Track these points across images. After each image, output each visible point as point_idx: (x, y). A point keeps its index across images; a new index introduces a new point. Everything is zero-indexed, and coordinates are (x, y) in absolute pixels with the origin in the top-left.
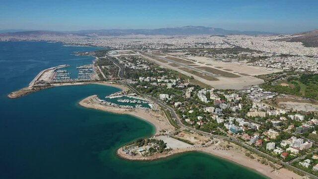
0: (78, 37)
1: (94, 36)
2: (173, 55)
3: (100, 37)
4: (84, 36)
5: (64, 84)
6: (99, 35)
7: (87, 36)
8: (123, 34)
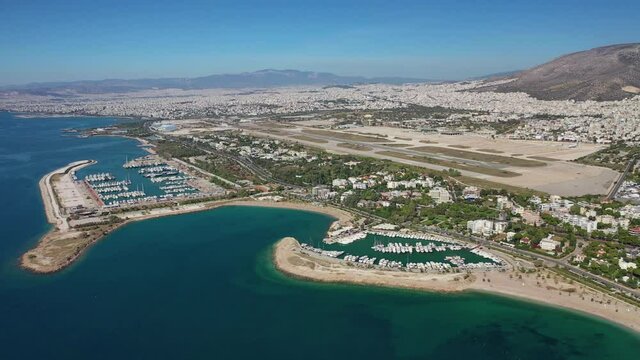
0: (33, 98)
1: (71, 95)
2: (314, 127)
3: (85, 97)
4: (46, 94)
5: (155, 213)
6: (79, 92)
7: (53, 95)
8: (134, 89)
